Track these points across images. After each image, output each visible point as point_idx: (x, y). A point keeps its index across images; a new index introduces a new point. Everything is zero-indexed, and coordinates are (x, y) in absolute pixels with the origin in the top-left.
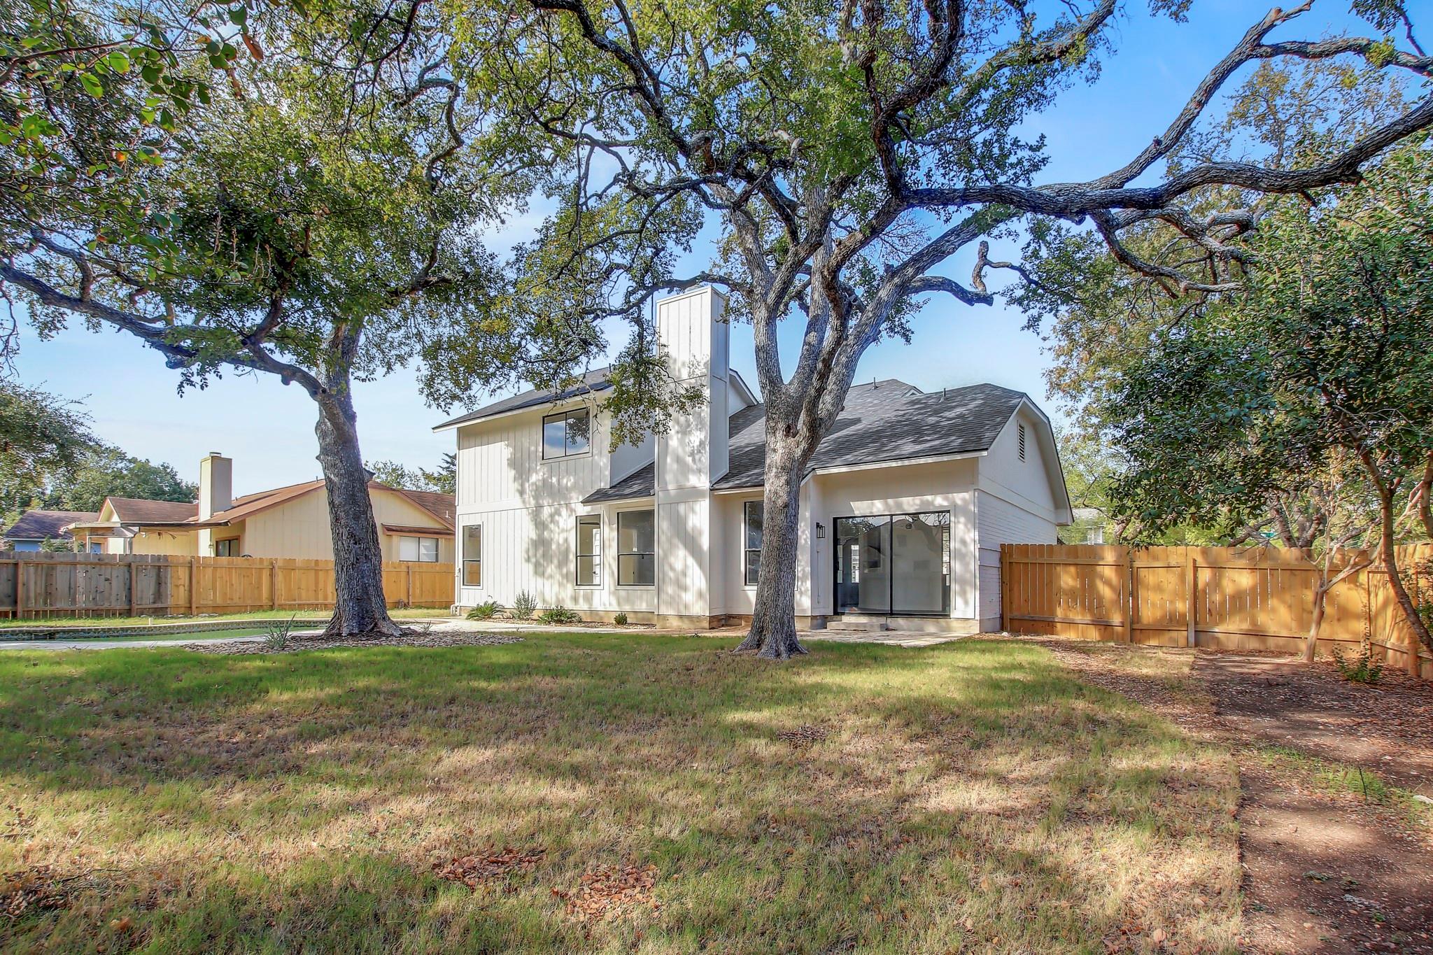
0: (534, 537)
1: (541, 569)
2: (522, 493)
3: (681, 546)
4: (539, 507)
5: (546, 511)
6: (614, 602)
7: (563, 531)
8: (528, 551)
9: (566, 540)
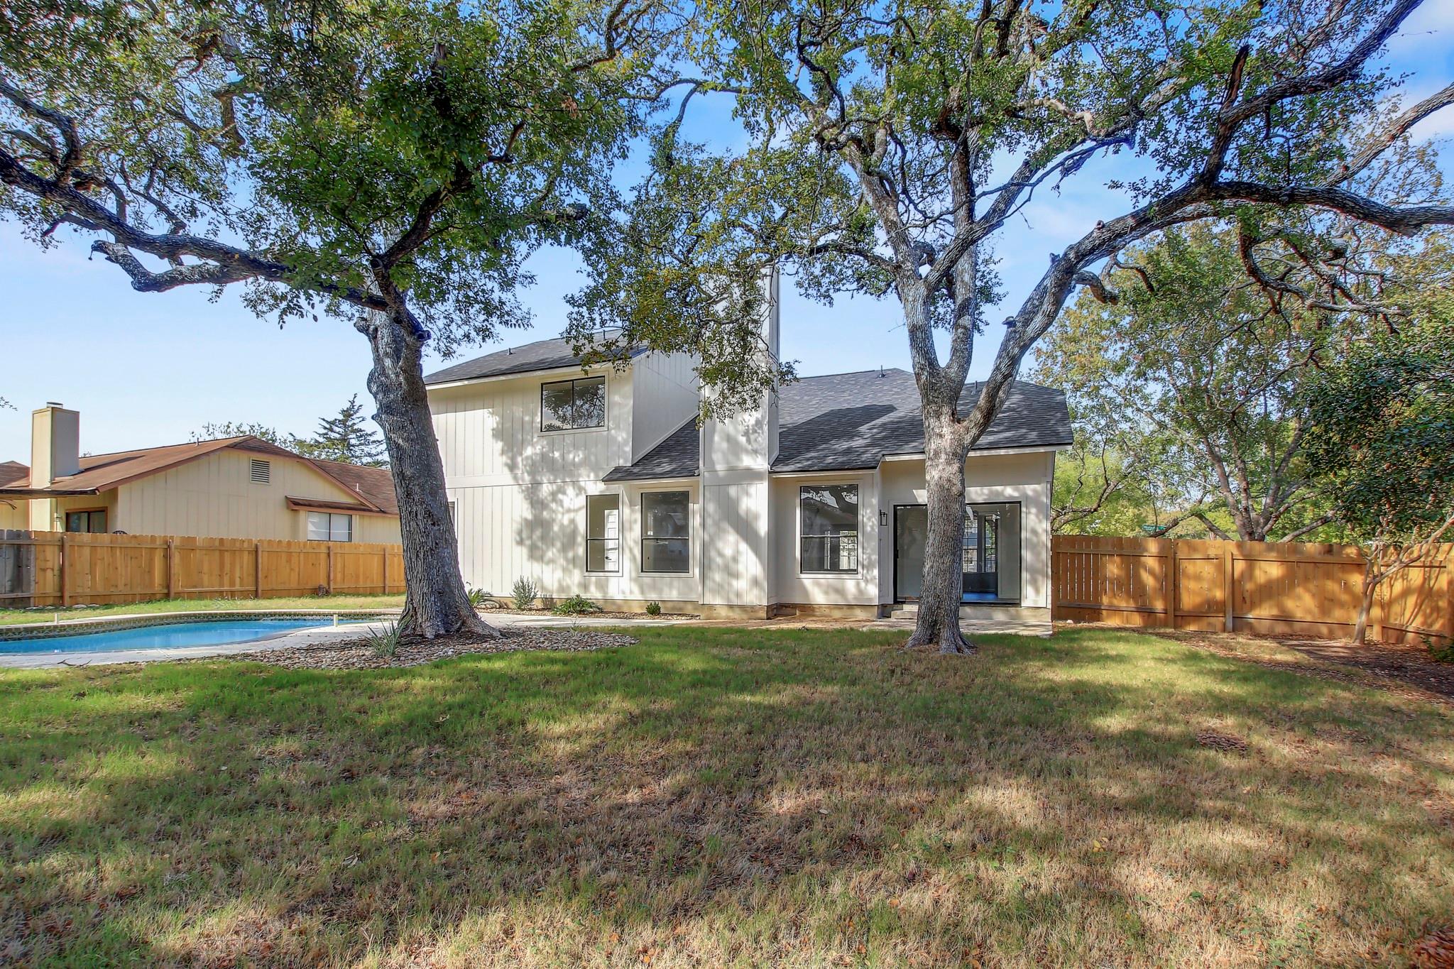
0: (530, 517)
1: (538, 553)
2: (512, 467)
3: (731, 530)
4: (536, 484)
5: (546, 489)
6: (636, 589)
7: (569, 511)
8: (520, 533)
9: (572, 521)
